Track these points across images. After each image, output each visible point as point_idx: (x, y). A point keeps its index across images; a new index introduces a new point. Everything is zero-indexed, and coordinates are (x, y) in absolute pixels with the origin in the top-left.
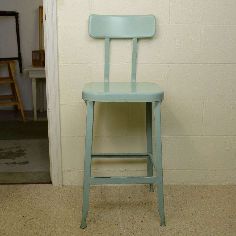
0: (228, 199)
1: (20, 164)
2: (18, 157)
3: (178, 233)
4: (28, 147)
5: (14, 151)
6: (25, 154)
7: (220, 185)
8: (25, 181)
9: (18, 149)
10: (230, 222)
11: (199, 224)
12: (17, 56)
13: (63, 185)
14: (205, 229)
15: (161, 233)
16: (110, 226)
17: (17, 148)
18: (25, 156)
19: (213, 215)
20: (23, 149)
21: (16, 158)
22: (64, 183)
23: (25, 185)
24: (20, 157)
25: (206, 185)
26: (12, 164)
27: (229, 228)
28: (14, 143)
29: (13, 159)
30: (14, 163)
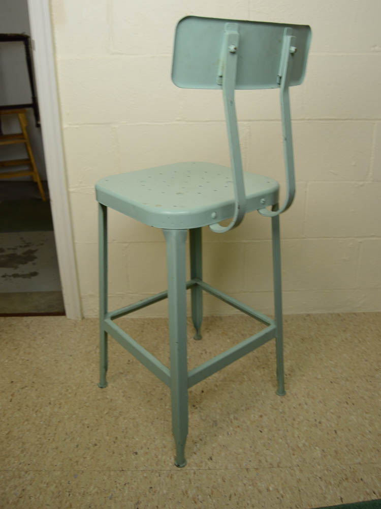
0: (343, 341)
1: (24, 276)
2: (23, 263)
3: (261, 416)
4: (42, 244)
5: (20, 252)
6: (35, 258)
7: (332, 314)
8: (26, 309)
9: (27, 249)
10: (348, 392)
11: (295, 397)
12: (29, 101)
13: (83, 318)
14: (305, 407)
15: (232, 417)
16: (149, 401)
17: (25, 246)
18: (35, 261)
19: (319, 376)
20: (33, 248)
21: (20, 266)
22: (86, 314)
23: (25, 318)
24: (26, 263)
25: (308, 315)
26: (12, 278)
27: (345, 405)
28: (22, 238)
29: (16, 268)
30: (15, 276)
